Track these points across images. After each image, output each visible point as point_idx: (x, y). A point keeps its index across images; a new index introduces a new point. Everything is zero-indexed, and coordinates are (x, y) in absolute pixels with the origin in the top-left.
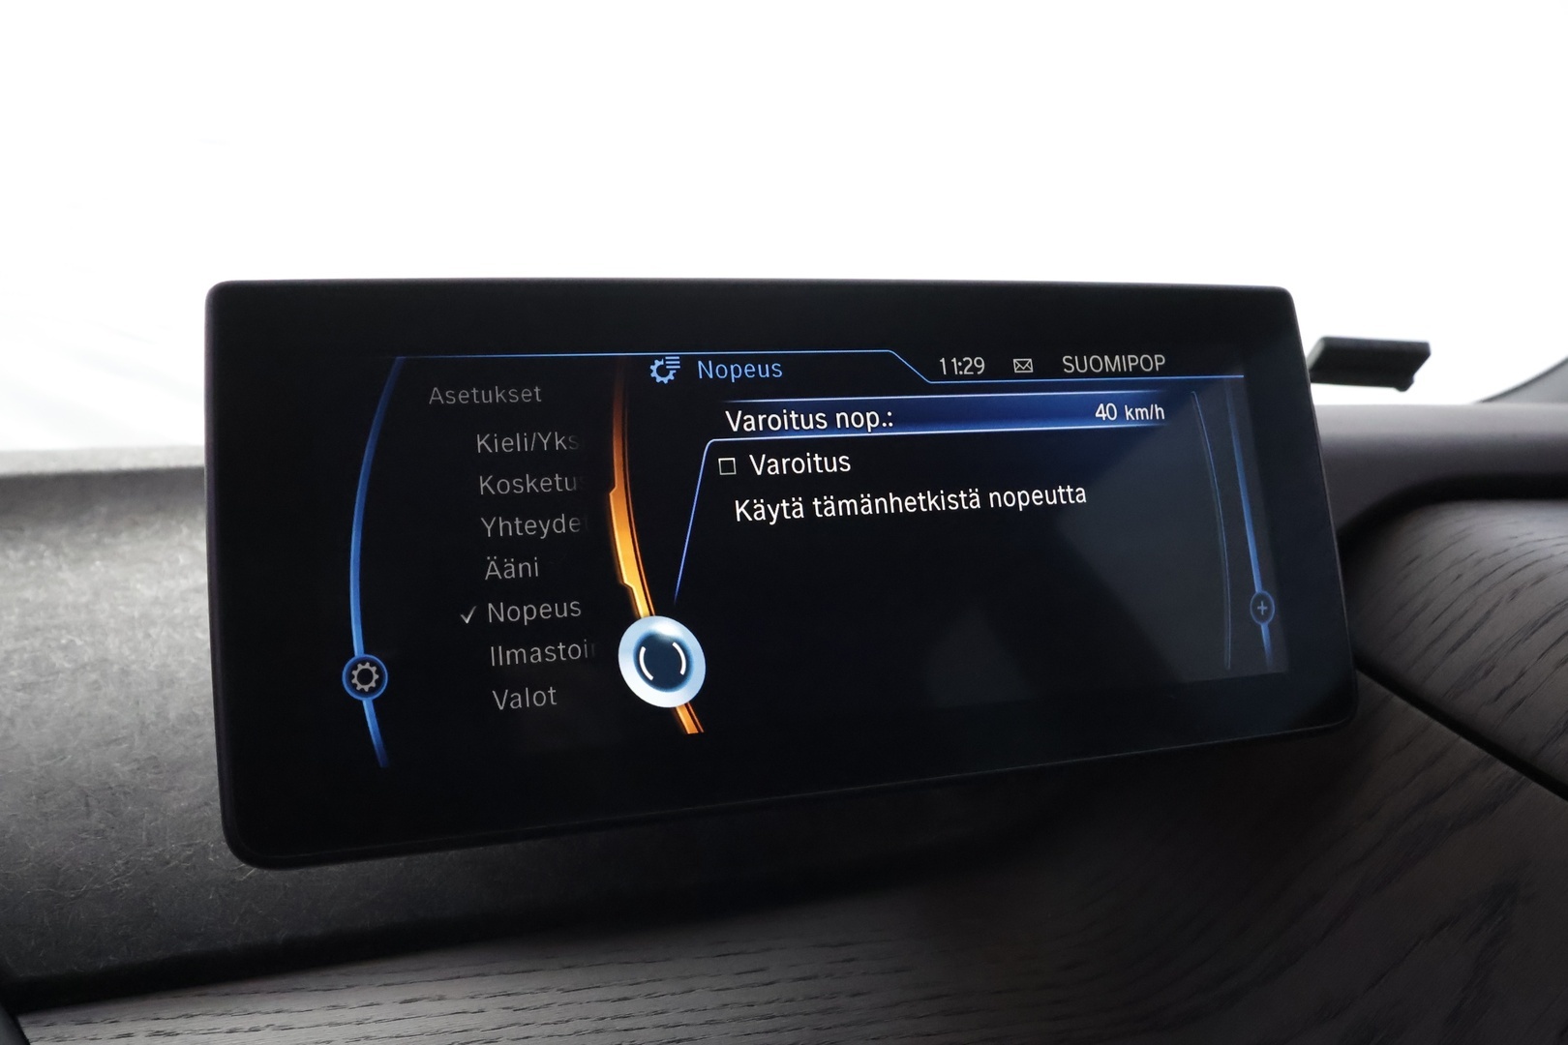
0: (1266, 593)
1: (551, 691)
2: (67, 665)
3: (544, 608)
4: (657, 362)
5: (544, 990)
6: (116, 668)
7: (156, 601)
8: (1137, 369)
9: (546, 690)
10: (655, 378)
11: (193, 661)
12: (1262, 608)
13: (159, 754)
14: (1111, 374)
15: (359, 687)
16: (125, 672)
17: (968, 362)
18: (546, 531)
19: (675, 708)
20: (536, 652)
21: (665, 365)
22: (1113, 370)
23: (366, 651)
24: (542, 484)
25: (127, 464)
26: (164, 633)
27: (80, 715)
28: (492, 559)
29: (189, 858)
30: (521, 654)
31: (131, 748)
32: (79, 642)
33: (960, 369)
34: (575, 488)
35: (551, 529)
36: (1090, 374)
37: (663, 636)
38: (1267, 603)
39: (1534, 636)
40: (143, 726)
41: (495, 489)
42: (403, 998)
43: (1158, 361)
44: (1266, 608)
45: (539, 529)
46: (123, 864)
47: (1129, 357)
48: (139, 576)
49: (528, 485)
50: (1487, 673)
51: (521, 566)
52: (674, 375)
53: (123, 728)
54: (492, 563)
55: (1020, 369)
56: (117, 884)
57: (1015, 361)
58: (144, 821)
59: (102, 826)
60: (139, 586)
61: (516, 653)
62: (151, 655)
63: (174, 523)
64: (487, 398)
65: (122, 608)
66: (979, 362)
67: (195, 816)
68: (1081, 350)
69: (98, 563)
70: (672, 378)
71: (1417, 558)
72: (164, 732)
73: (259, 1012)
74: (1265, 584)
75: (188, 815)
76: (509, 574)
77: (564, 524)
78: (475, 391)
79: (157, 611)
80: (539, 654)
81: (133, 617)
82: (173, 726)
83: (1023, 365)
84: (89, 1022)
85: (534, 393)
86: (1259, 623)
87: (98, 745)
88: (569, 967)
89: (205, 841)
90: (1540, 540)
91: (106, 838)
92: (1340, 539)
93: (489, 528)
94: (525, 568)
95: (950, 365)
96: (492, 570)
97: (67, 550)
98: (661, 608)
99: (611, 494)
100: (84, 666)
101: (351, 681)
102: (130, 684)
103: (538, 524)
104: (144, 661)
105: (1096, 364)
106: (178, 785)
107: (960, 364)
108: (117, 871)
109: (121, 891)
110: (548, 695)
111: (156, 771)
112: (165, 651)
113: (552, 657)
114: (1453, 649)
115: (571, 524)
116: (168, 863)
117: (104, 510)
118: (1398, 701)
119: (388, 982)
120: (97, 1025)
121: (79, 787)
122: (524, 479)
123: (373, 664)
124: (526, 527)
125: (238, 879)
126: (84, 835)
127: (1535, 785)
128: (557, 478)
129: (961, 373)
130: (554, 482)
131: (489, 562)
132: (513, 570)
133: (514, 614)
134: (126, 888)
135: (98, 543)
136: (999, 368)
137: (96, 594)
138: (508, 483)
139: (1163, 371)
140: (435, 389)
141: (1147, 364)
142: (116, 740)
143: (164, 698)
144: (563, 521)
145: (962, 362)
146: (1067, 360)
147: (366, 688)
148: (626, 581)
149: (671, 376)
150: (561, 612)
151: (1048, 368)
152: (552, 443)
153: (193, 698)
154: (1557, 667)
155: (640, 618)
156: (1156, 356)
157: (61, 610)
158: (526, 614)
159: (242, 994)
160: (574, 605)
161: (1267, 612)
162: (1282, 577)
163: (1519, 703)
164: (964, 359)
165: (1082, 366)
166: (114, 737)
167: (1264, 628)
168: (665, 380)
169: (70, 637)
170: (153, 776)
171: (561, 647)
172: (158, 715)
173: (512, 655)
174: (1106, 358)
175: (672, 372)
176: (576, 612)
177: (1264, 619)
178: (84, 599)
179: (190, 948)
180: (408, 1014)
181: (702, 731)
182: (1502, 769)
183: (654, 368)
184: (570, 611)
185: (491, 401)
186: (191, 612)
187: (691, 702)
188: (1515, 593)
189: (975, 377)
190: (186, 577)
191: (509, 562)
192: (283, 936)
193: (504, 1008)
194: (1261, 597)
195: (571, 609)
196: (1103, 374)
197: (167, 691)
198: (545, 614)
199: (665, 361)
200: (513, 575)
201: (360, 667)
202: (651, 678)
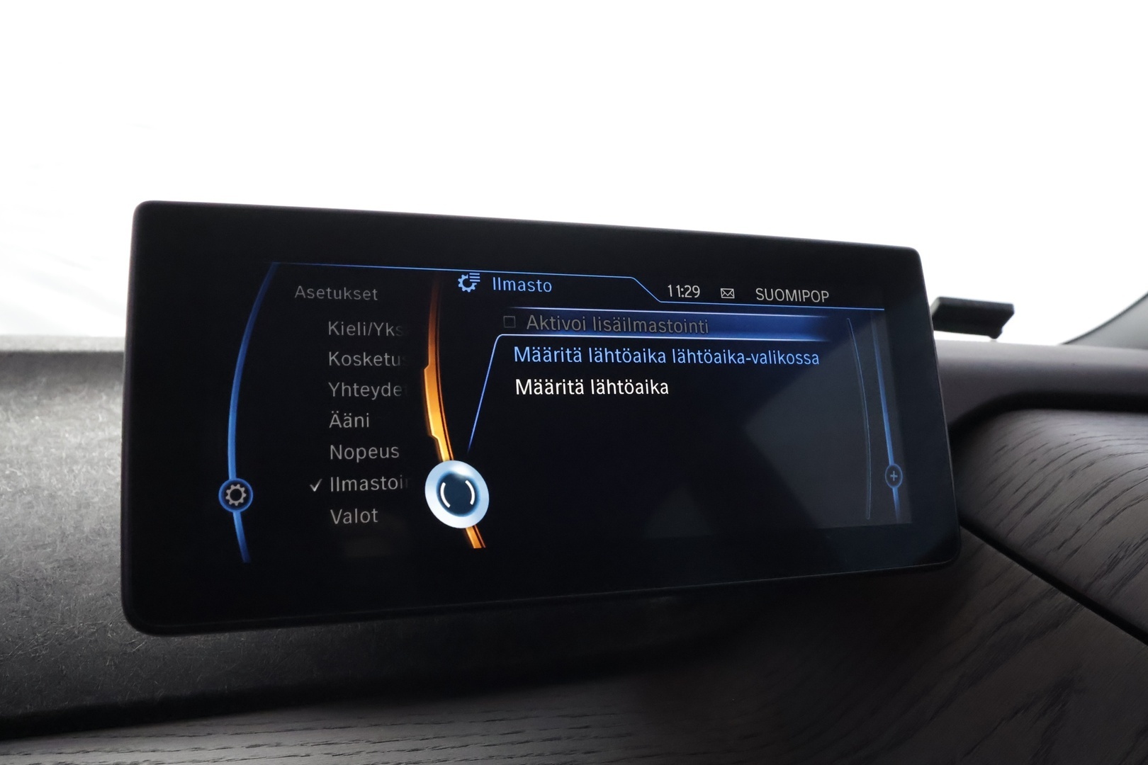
0: (896, 465)
1: (374, 512)
2: (9, 490)
3: (372, 451)
4: (463, 276)
5: (357, 741)
6: (46, 493)
7: (79, 446)
8: (809, 300)
9: (370, 511)
10: (461, 288)
11: (105, 490)
12: (894, 476)
13: (75, 557)
14: (790, 303)
15: (231, 502)
16: (52, 496)
17: (688, 289)
18: (376, 394)
19: (465, 529)
20: (364, 482)
21: (469, 279)
22: (792, 300)
23: (238, 476)
24: (375, 360)
25: (63, 347)
26: (84, 470)
27: (16, 525)
28: (335, 413)
29: (93, 633)
30: (353, 484)
31: (54, 551)
32: (19, 474)
33: (682, 293)
34: (399, 364)
35: (380, 393)
36: (775, 302)
37: (460, 475)
38: (897, 473)
39: (1086, 504)
40: (64, 535)
41: (340, 361)
42: (250, 744)
43: (824, 295)
44: (897, 476)
45: (371, 392)
46: (42, 637)
47: (803, 291)
48: (68, 428)
49: (365, 360)
50: (1053, 529)
51: (356, 419)
52: (475, 286)
53: (49, 536)
54: (335, 415)
55: (725, 296)
56: (36, 651)
57: (722, 289)
58: (60, 606)
59: (28, 608)
60: (67, 435)
61: (350, 482)
62: (73, 485)
63: (96, 391)
64: (338, 295)
65: (53, 450)
66: (696, 289)
67: (99, 603)
68: (770, 285)
69: (37, 418)
70: (474, 288)
71: (1003, 447)
72: (79, 540)
73: (140, 751)
74: (896, 461)
75: (94, 602)
76: (348, 424)
77: (390, 390)
78: (329, 290)
79: (79, 454)
80: (366, 484)
81: (62, 458)
82: (87, 537)
83: (728, 293)
84: (7, 754)
85: (372, 294)
86: (891, 487)
87: (28, 548)
88: (376, 725)
89: (106, 622)
90: (1091, 437)
91: (30, 617)
92: (950, 432)
93: (334, 390)
94: (359, 421)
95: (675, 291)
96: (335, 421)
97: (14, 407)
98: (458, 455)
99: (425, 370)
100: (21, 491)
101: (225, 496)
102: (56, 505)
103: (371, 389)
104: (68, 489)
105: (780, 295)
106: (88, 579)
107: (682, 290)
108: (37, 642)
109: (39, 656)
110: (372, 515)
111: (72, 569)
112: (83, 482)
113: (376, 487)
114: (1029, 512)
115: (395, 391)
116: (76, 637)
117: (44, 380)
118: (990, 549)
119: (239, 732)
120: (14, 757)
121: (13, 579)
122: (362, 356)
123: (242, 486)
124: (362, 391)
125: (128, 651)
126: (14, 614)
127: (1086, 611)
128: (386, 356)
129: (683, 296)
130: (384, 359)
131: (333, 415)
132: (350, 422)
133: (349, 454)
134: (43, 655)
135: (38, 403)
136: (710, 294)
137: (35, 440)
138: (350, 358)
139: (828, 302)
140: (300, 287)
141: (816, 297)
142: (42, 546)
143: (81, 516)
144: (389, 388)
145: (684, 288)
146: (759, 291)
147: (236, 503)
148: (434, 434)
149: (473, 287)
150: (384, 454)
151: (746, 296)
152: (383, 330)
153: (103, 517)
154: (1103, 526)
155: (442, 461)
156: (822, 292)
157: (6, 450)
158: (358, 454)
159: (126, 737)
160: (394, 450)
161: (897, 479)
162: (909, 456)
163: (1076, 551)
164: (686, 287)
165: (769, 296)
166: (41, 543)
167: (895, 490)
168: (469, 290)
169: (13, 470)
170: (69, 573)
171: (383, 480)
172: (76, 528)
173: (347, 484)
174: (787, 291)
175: (474, 284)
176: (395, 455)
177: (894, 484)
178: (24, 443)
179: (89, 701)
180: (252, 756)
181: (484, 546)
182: (1063, 598)
183: (461, 280)
184: (391, 453)
185: (340, 298)
186: (106, 455)
187: (477, 525)
188: (1074, 473)
189: (693, 300)
190: (103, 430)
191: (348, 415)
192: (161, 694)
193: (325, 754)
194: (893, 468)
195: (393, 452)
196: (785, 302)
197: (83, 511)
198: (373, 455)
199: (469, 276)
200: (350, 425)
201: (233, 487)
202: (448, 505)
